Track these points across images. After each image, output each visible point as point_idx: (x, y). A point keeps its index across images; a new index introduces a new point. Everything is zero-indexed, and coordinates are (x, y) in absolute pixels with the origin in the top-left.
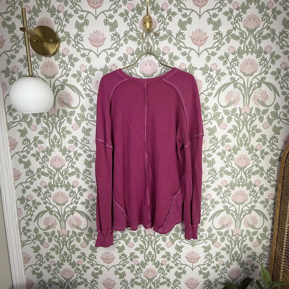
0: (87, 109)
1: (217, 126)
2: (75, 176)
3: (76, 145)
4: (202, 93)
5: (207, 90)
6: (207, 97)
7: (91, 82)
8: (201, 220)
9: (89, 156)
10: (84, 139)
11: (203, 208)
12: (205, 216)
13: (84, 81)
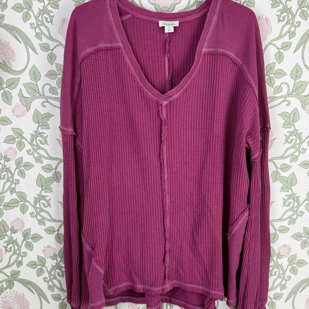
0: (43, 74)
1: (300, 109)
2: (17, 209)
3: (21, 146)
4: (270, 43)
5: (280, 37)
6: (281, 50)
7: (51, 22)
8: (271, 299)
9: (47, 169)
10: (37, 134)
11: (273, 273)
12: (278, 290)
13: (37, 18)
